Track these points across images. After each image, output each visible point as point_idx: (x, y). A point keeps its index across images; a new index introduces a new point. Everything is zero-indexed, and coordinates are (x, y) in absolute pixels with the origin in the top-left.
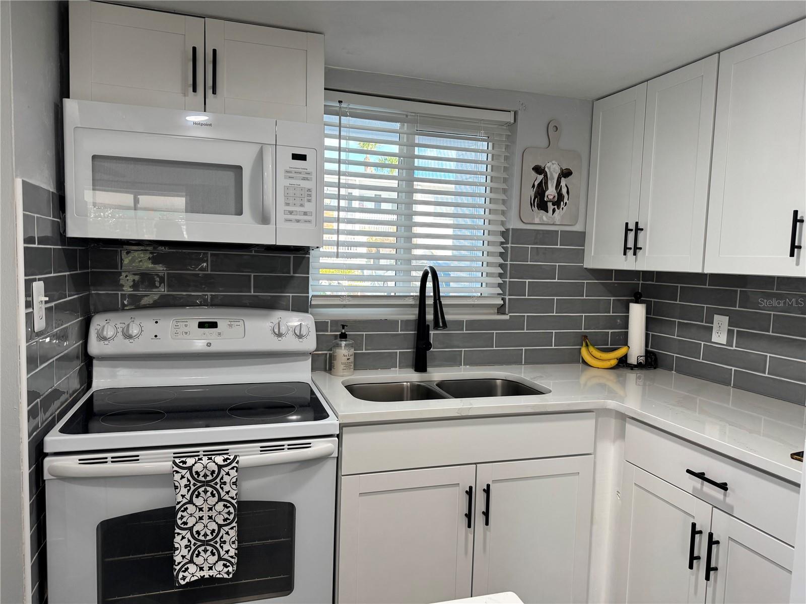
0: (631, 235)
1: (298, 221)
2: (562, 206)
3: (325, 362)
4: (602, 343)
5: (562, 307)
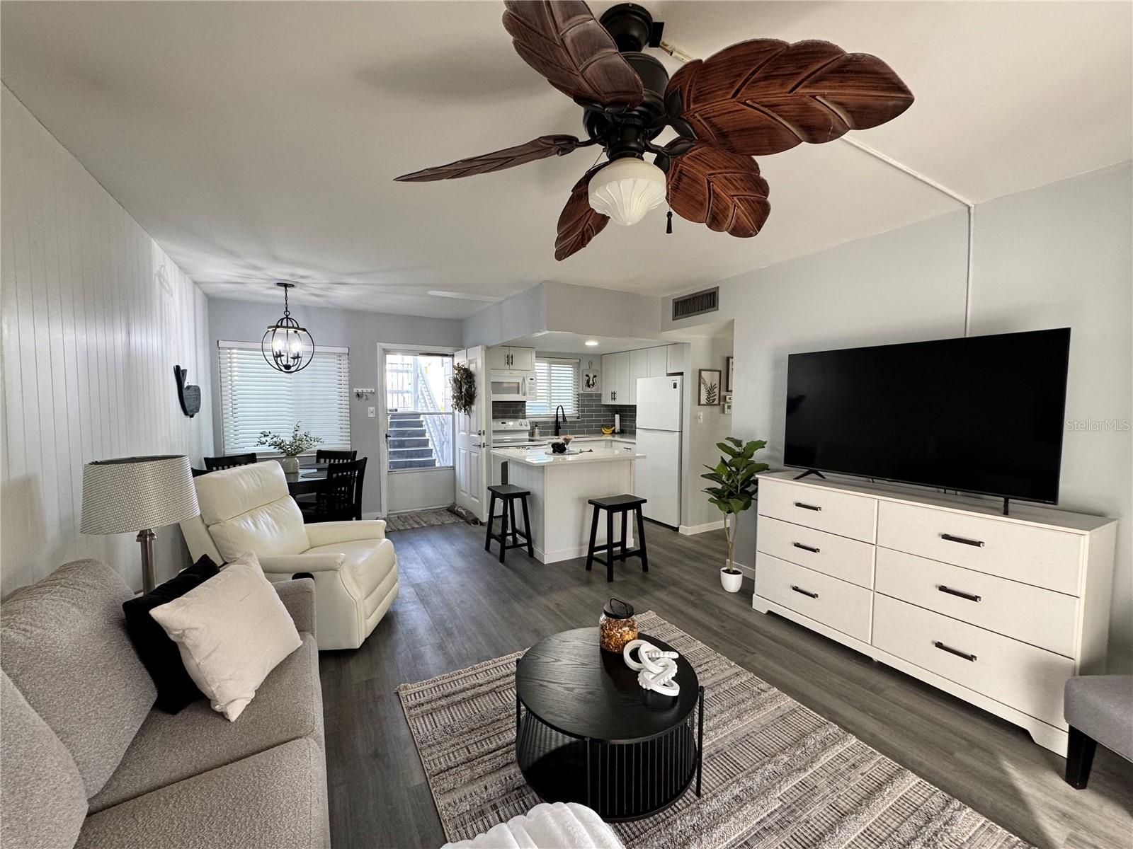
0: (613, 395)
2: (594, 386)
3: (532, 434)
4: (608, 427)
5: (596, 416)
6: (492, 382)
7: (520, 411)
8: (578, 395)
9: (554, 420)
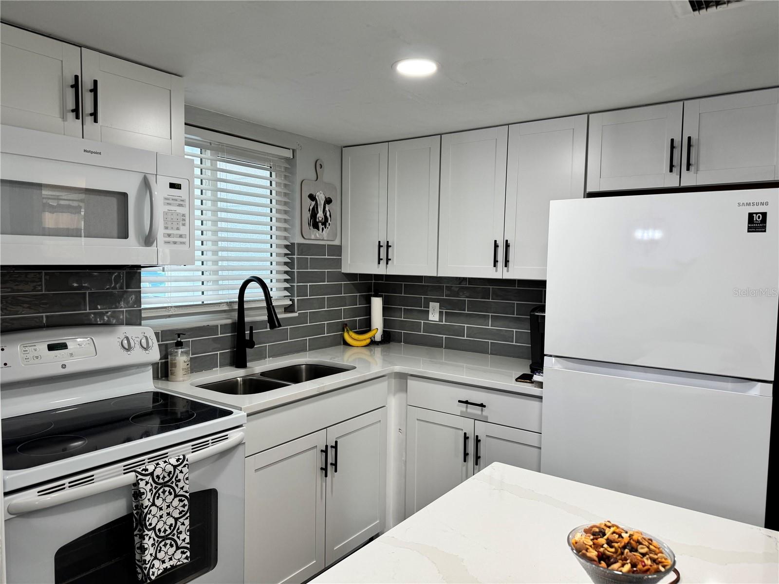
0: (383, 251)
1: (175, 243)
2: (327, 226)
4: (357, 329)
8: (289, 246)
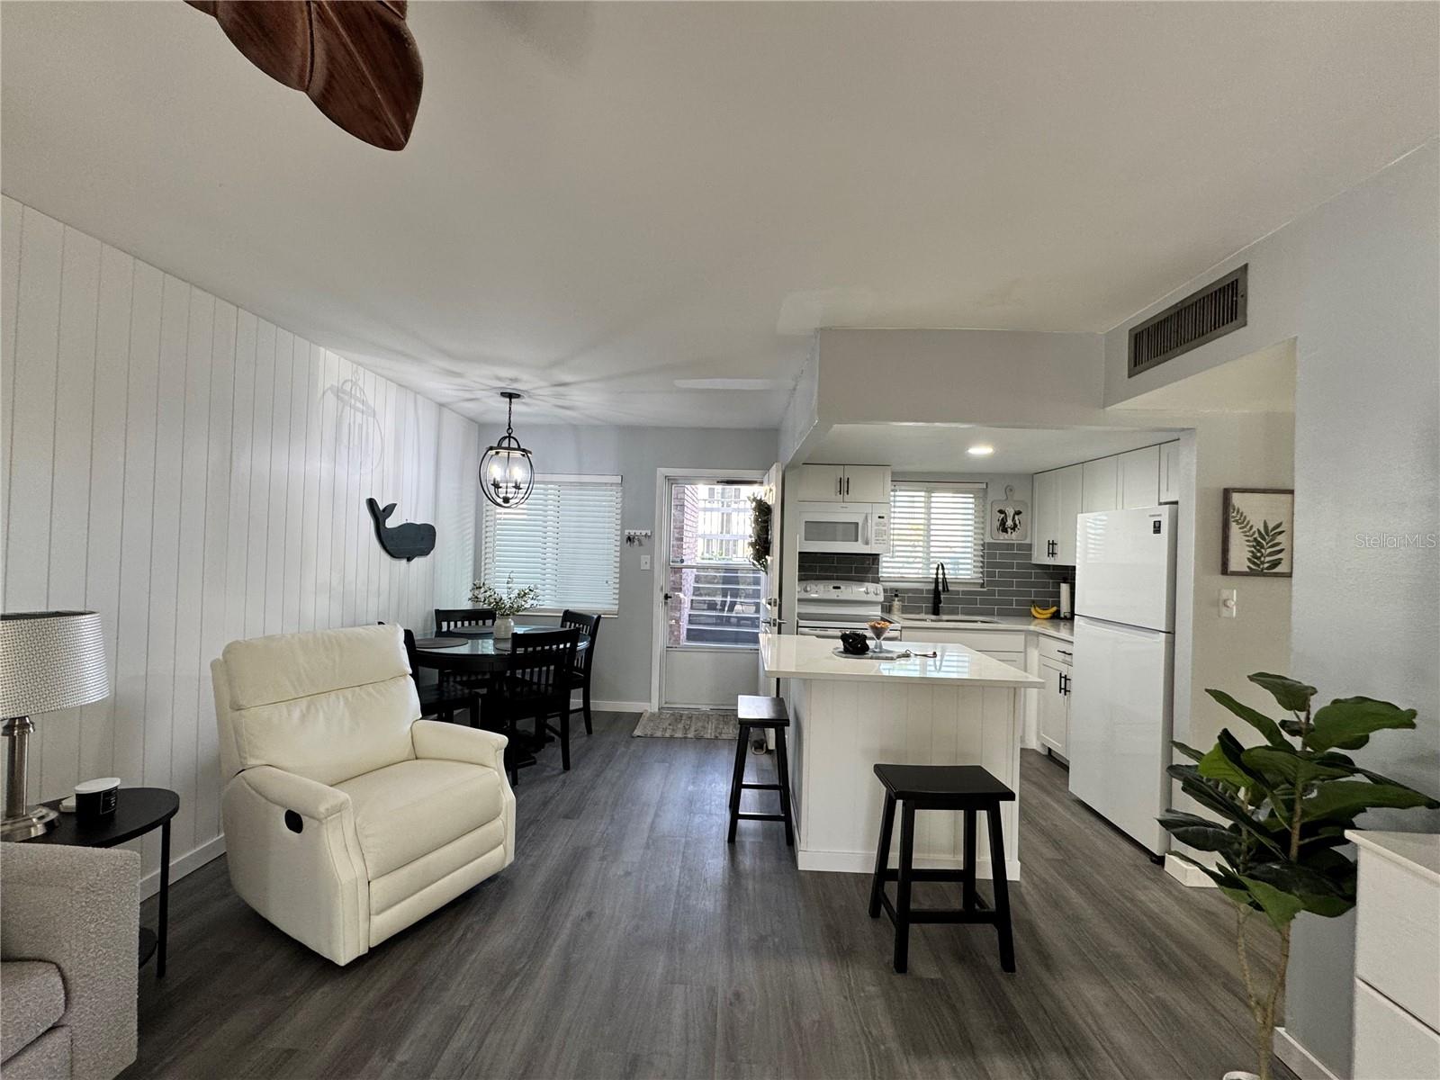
0: (1051, 548)
1: (880, 543)
2: (1016, 530)
3: (887, 609)
4: (1045, 606)
5: (1019, 584)
6: (806, 522)
7: (867, 570)
8: (983, 545)
9: (932, 586)
